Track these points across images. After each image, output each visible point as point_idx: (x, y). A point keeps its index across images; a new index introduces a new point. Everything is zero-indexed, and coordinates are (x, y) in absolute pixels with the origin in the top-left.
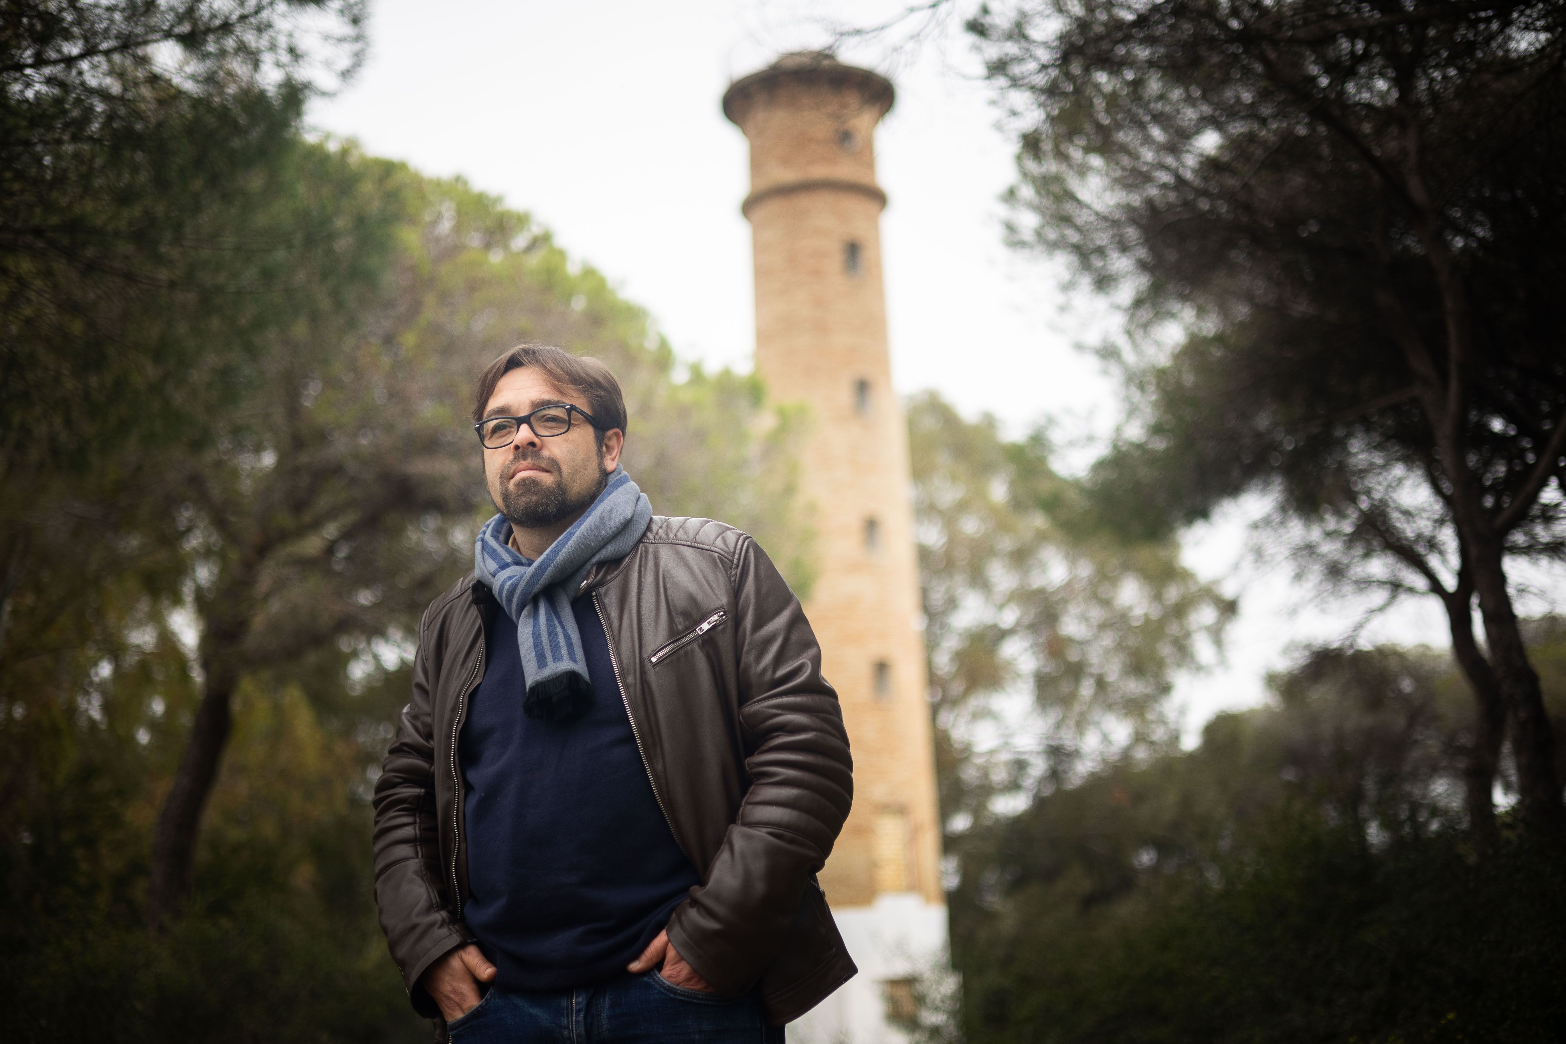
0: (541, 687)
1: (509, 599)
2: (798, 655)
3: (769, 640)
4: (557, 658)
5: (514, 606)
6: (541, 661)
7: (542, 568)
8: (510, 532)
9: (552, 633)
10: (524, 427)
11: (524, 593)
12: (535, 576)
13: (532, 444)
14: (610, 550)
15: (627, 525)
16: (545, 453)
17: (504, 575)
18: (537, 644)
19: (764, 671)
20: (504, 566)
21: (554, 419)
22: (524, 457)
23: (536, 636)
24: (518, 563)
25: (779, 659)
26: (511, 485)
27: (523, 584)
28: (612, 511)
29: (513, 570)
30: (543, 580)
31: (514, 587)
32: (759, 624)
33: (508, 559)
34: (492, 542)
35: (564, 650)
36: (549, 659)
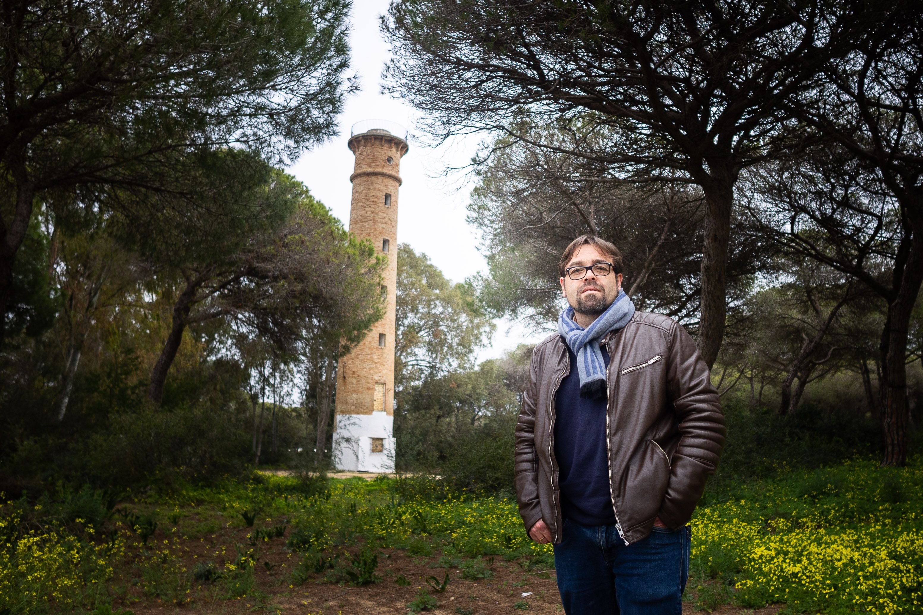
0: (586, 385)
1: (574, 345)
2: (699, 376)
3: (687, 369)
4: (595, 372)
5: (576, 348)
6: (588, 374)
7: (589, 332)
8: (573, 315)
9: (593, 361)
10: (589, 271)
11: (580, 342)
12: (586, 335)
13: (593, 279)
14: (617, 325)
15: (625, 315)
16: (598, 282)
17: (572, 334)
18: (586, 366)
19: (685, 383)
20: (572, 330)
21: (601, 268)
22: (590, 284)
23: (586, 362)
24: (578, 329)
25: (692, 378)
26: (583, 296)
27: (580, 339)
28: (620, 309)
29: (576, 332)
30: (589, 337)
31: (576, 340)
32: (683, 361)
33: (574, 327)
34: (567, 319)
35: (598, 369)
36: (592, 373)
